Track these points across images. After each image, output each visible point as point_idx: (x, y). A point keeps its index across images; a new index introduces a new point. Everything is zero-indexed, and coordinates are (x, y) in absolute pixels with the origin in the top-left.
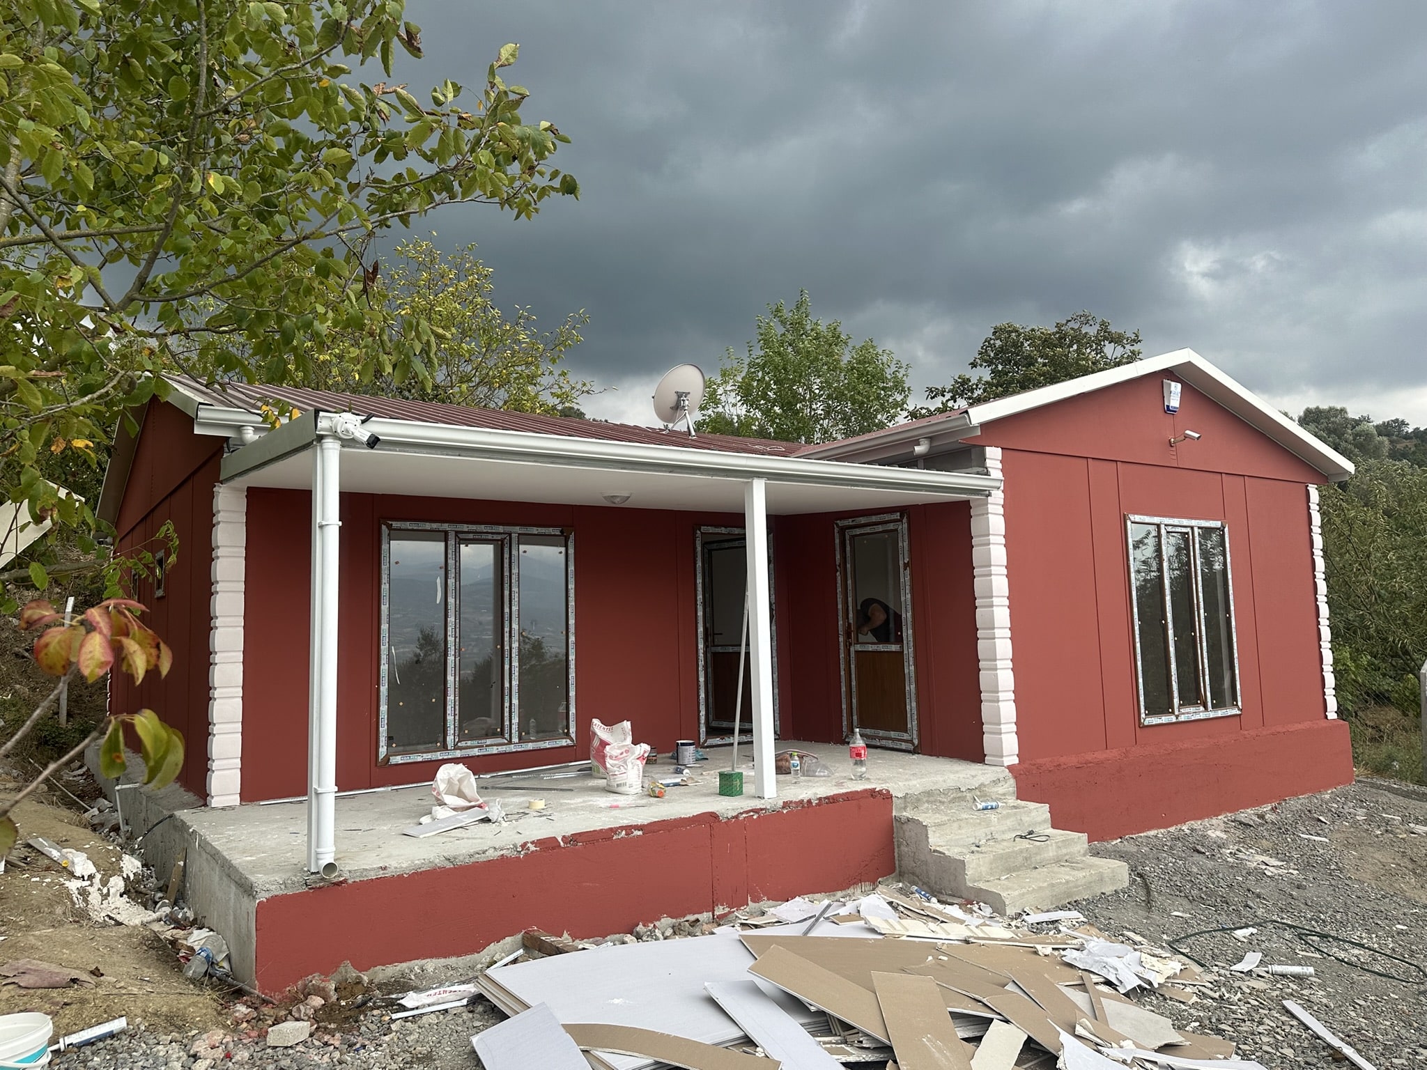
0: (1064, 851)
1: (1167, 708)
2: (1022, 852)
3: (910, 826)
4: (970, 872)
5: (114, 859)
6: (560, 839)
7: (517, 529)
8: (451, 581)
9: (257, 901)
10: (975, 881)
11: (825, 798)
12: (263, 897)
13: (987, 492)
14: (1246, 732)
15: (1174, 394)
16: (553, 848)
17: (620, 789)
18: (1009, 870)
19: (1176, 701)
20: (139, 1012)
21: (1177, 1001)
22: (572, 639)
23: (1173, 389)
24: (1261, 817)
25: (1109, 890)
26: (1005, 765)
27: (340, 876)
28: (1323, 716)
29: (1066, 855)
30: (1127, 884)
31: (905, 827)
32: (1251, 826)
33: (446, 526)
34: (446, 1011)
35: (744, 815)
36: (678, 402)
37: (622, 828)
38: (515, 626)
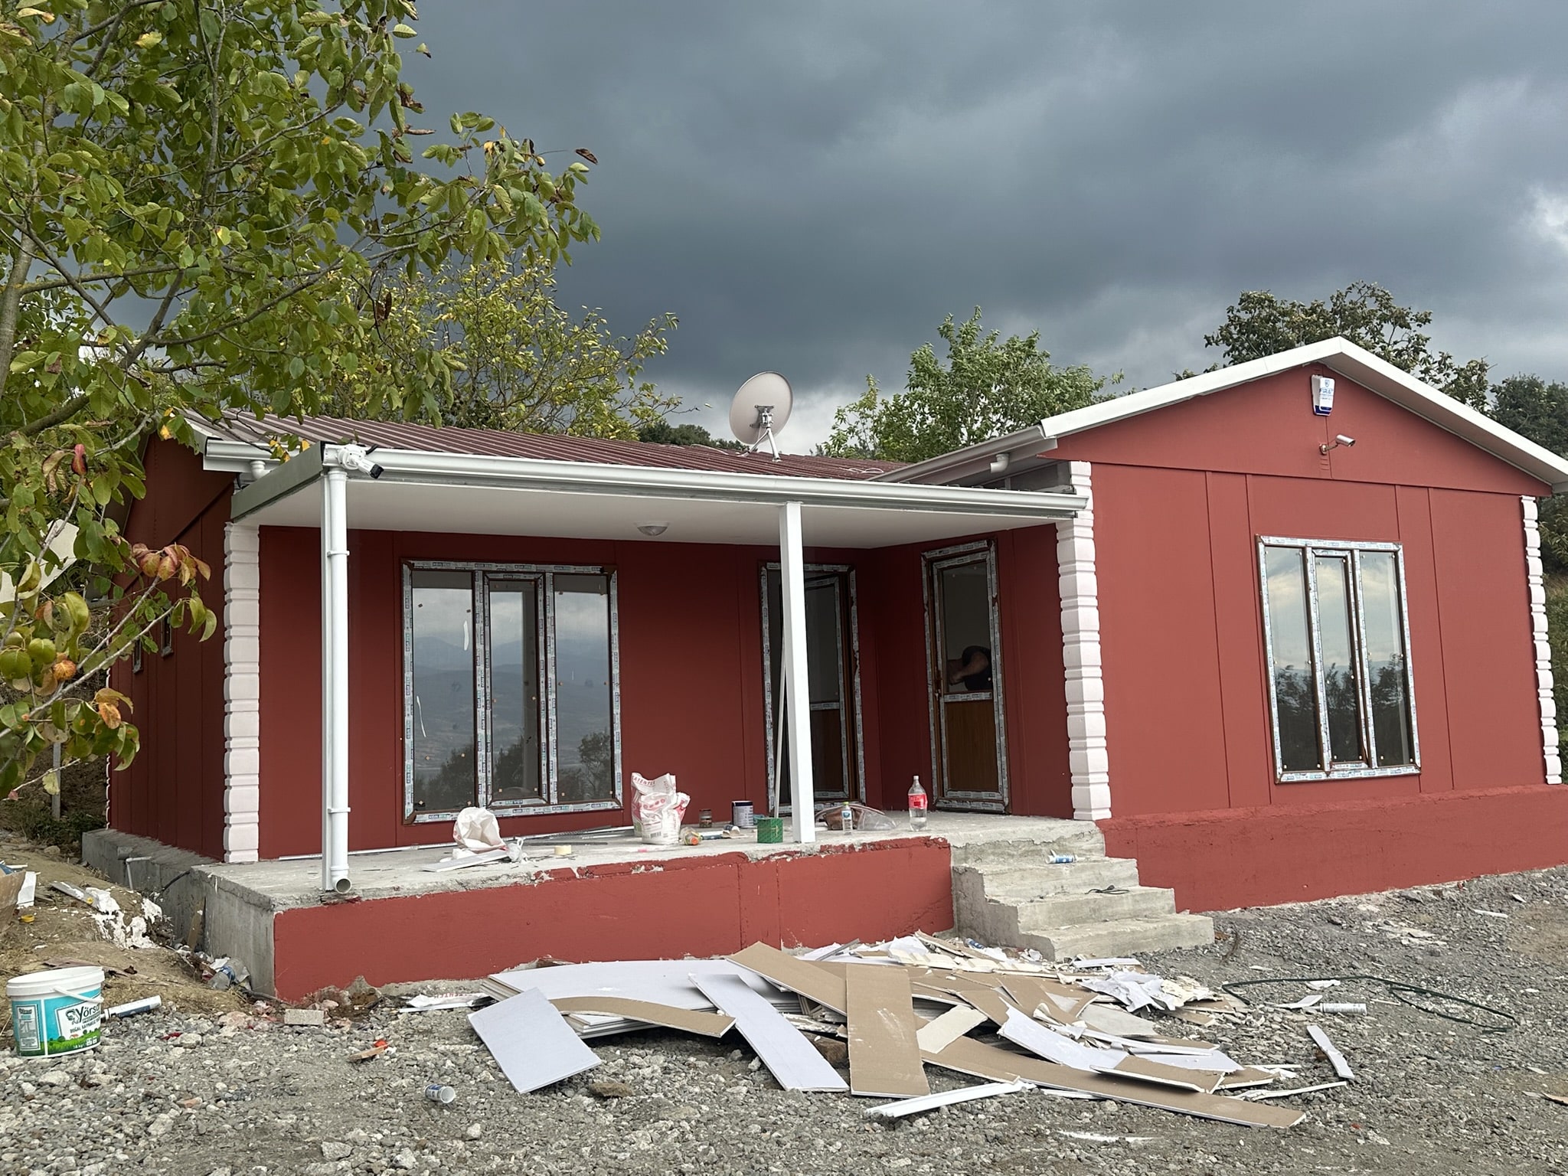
0: (1144, 906)
1: (1316, 763)
2: (1088, 903)
3: (968, 875)
4: (1023, 920)
5: (135, 902)
6: (575, 871)
7: (552, 568)
8: (479, 626)
9: (275, 913)
10: (1030, 929)
11: (870, 844)
12: (280, 910)
13: (1073, 513)
14: (1426, 795)
15: (1326, 391)
16: (568, 879)
17: (654, 840)
18: (1073, 921)
19: (1327, 755)
20: (171, 997)
21: (1194, 1024)
22: (616, 690)
23: (1322, 385)
24: (1438, 893)
25: (1187, 945)
26: (1094, 819)
27: (354, 894)
28: (1542, 779)
29: (1145, 910)
30: (1212, 940)
31: (963, 878)
32: (1418, 901)
33: (472, 566)
34: (452, 1010)
35: (777, 857)
36: (760, 418)
37: (641, 863)
38: (551, 676)
